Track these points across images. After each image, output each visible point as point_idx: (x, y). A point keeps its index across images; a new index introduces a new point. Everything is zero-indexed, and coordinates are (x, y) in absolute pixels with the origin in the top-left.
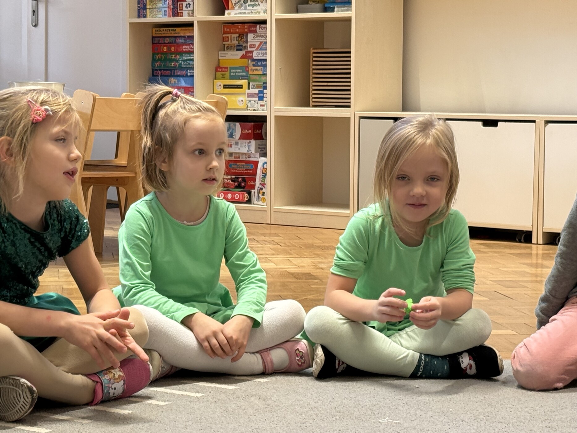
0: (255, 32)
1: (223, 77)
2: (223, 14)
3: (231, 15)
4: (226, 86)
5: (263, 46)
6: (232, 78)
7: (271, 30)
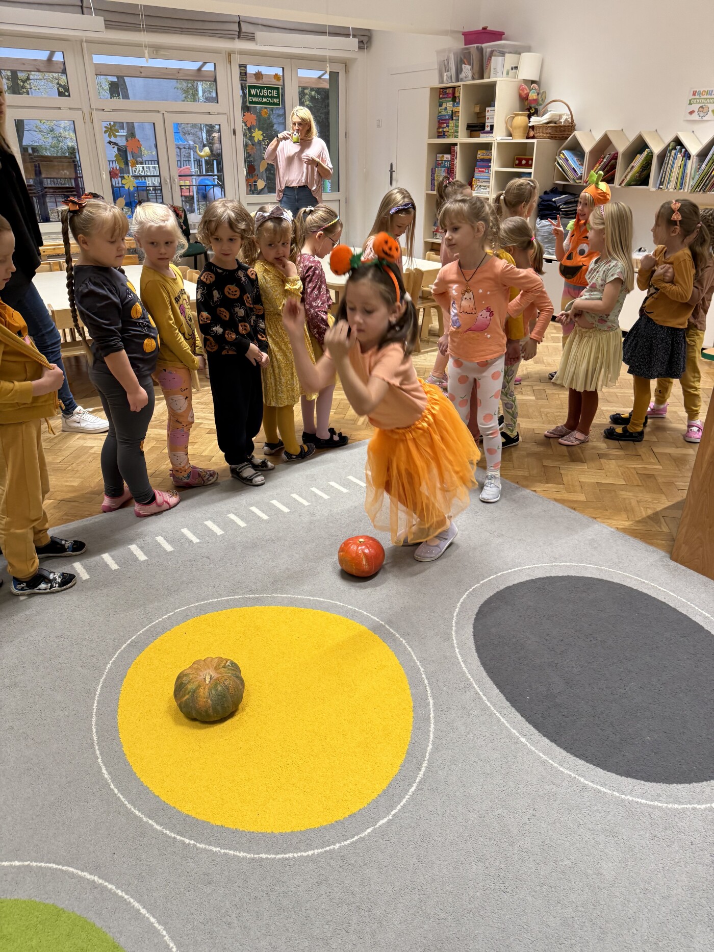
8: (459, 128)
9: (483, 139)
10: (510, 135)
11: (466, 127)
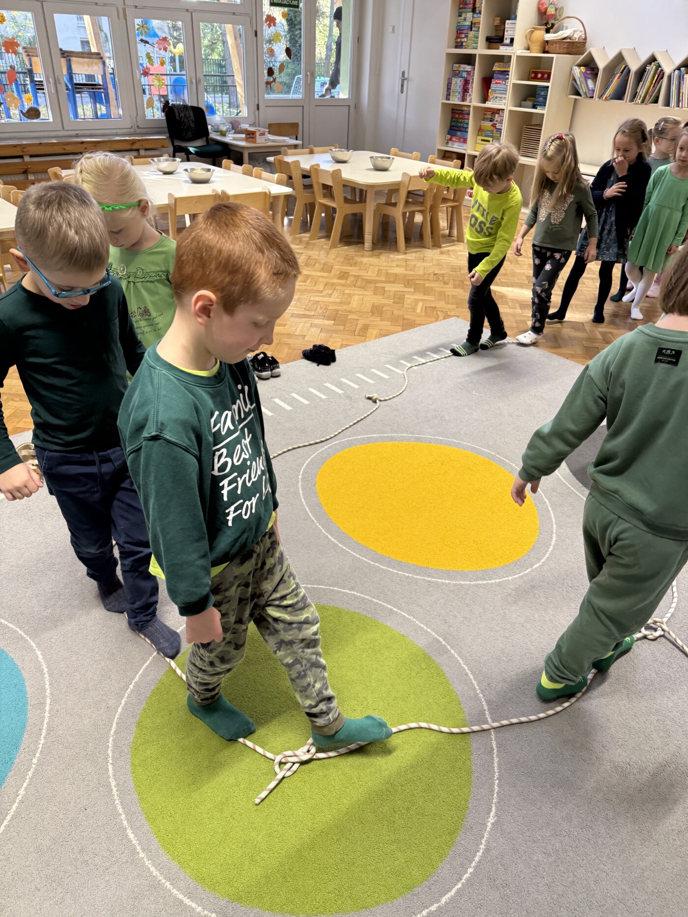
0: (499, 113)
1: (481, 135)
2: (485, 103)
3: (489, 105)
4: (482, 140)
5: (501, 122)
6: (486, 136)
7: (506, 115)
8: (479, 39)
9: (502, 51)
10: (528, 49)
11: (485, 39)
